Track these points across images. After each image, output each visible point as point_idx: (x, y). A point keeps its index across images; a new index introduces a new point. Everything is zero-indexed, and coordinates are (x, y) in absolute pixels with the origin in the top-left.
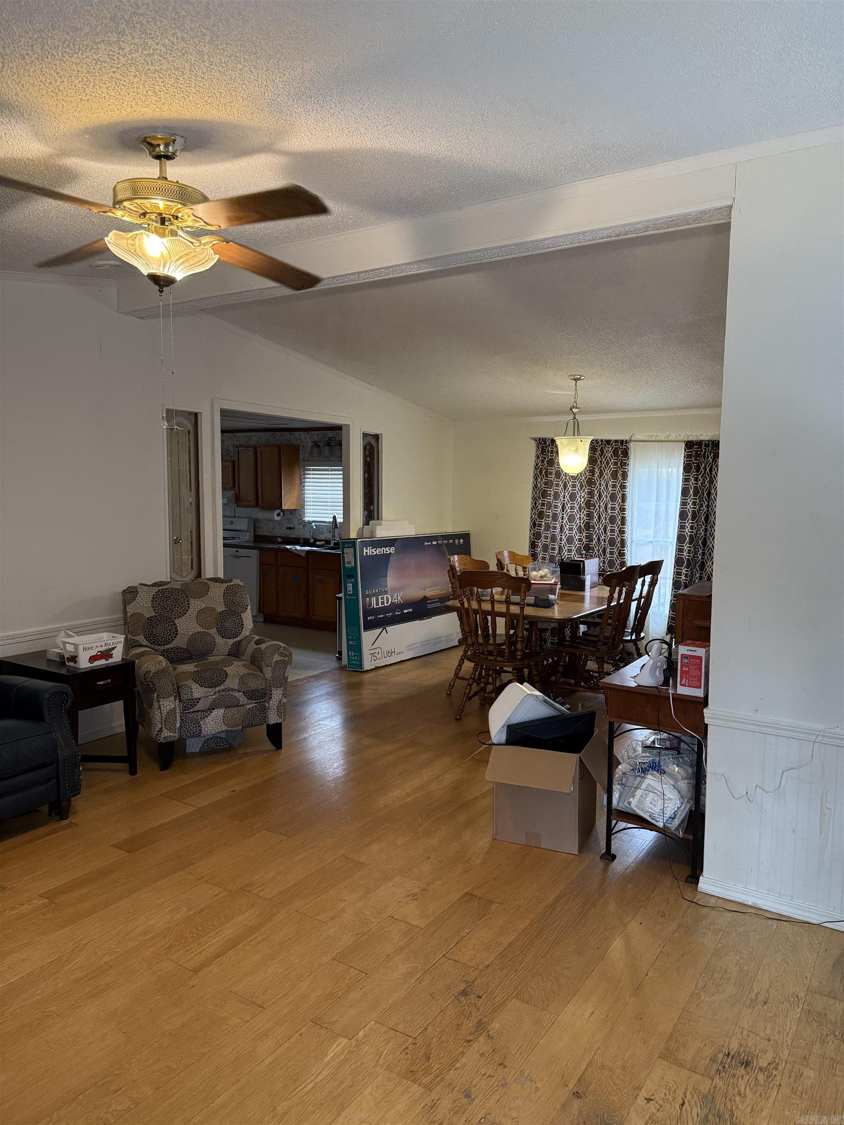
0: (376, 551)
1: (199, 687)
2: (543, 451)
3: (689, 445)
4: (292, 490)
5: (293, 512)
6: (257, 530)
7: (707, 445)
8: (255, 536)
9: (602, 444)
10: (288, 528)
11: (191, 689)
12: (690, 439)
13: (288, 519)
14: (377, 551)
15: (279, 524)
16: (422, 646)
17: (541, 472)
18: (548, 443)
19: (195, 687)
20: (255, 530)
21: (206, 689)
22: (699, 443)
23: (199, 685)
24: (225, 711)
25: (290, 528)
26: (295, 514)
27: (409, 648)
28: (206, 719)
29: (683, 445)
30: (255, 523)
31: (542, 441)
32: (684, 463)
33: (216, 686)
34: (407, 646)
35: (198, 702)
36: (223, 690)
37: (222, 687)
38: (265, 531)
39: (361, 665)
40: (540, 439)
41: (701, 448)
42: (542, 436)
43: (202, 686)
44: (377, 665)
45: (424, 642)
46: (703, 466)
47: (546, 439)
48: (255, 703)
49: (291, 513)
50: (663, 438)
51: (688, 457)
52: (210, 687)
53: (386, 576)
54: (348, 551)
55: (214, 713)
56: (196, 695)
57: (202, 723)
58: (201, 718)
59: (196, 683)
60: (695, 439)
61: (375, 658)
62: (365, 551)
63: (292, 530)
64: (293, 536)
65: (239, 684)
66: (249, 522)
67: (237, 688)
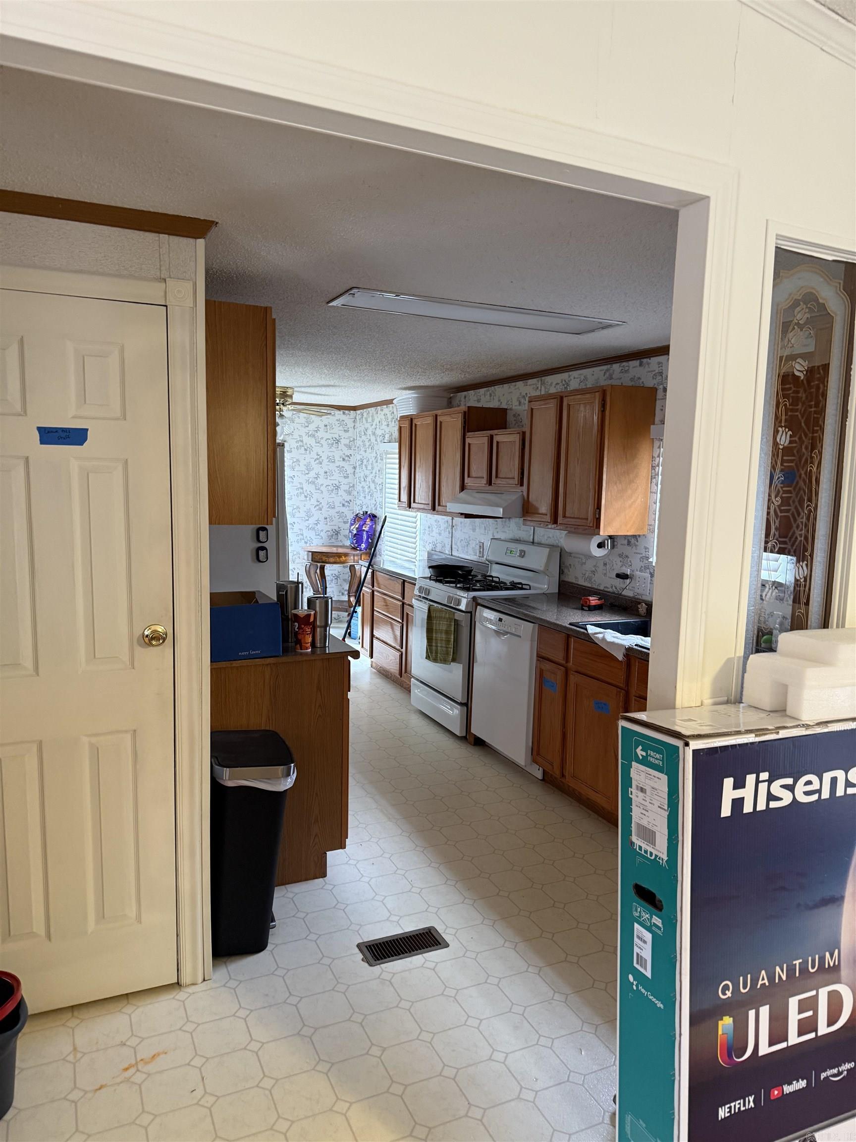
0: (791, 788)
4: (629, 492)
5: (633, 541)
6: (566, 571)
8: (562, 584)
10: (619, 576)
13: (620, 556)
14: (800, 788)
15: (605, 564)
20: (561, 572)
25: (623, 576)
26: (636, 546)
30: (563, 558)
38: (577, 576)
49: (629, 543)
54: (648, 784)
62: (729, 793)
63: (628, 581)
64: (628, 593)
66: (549, 557)
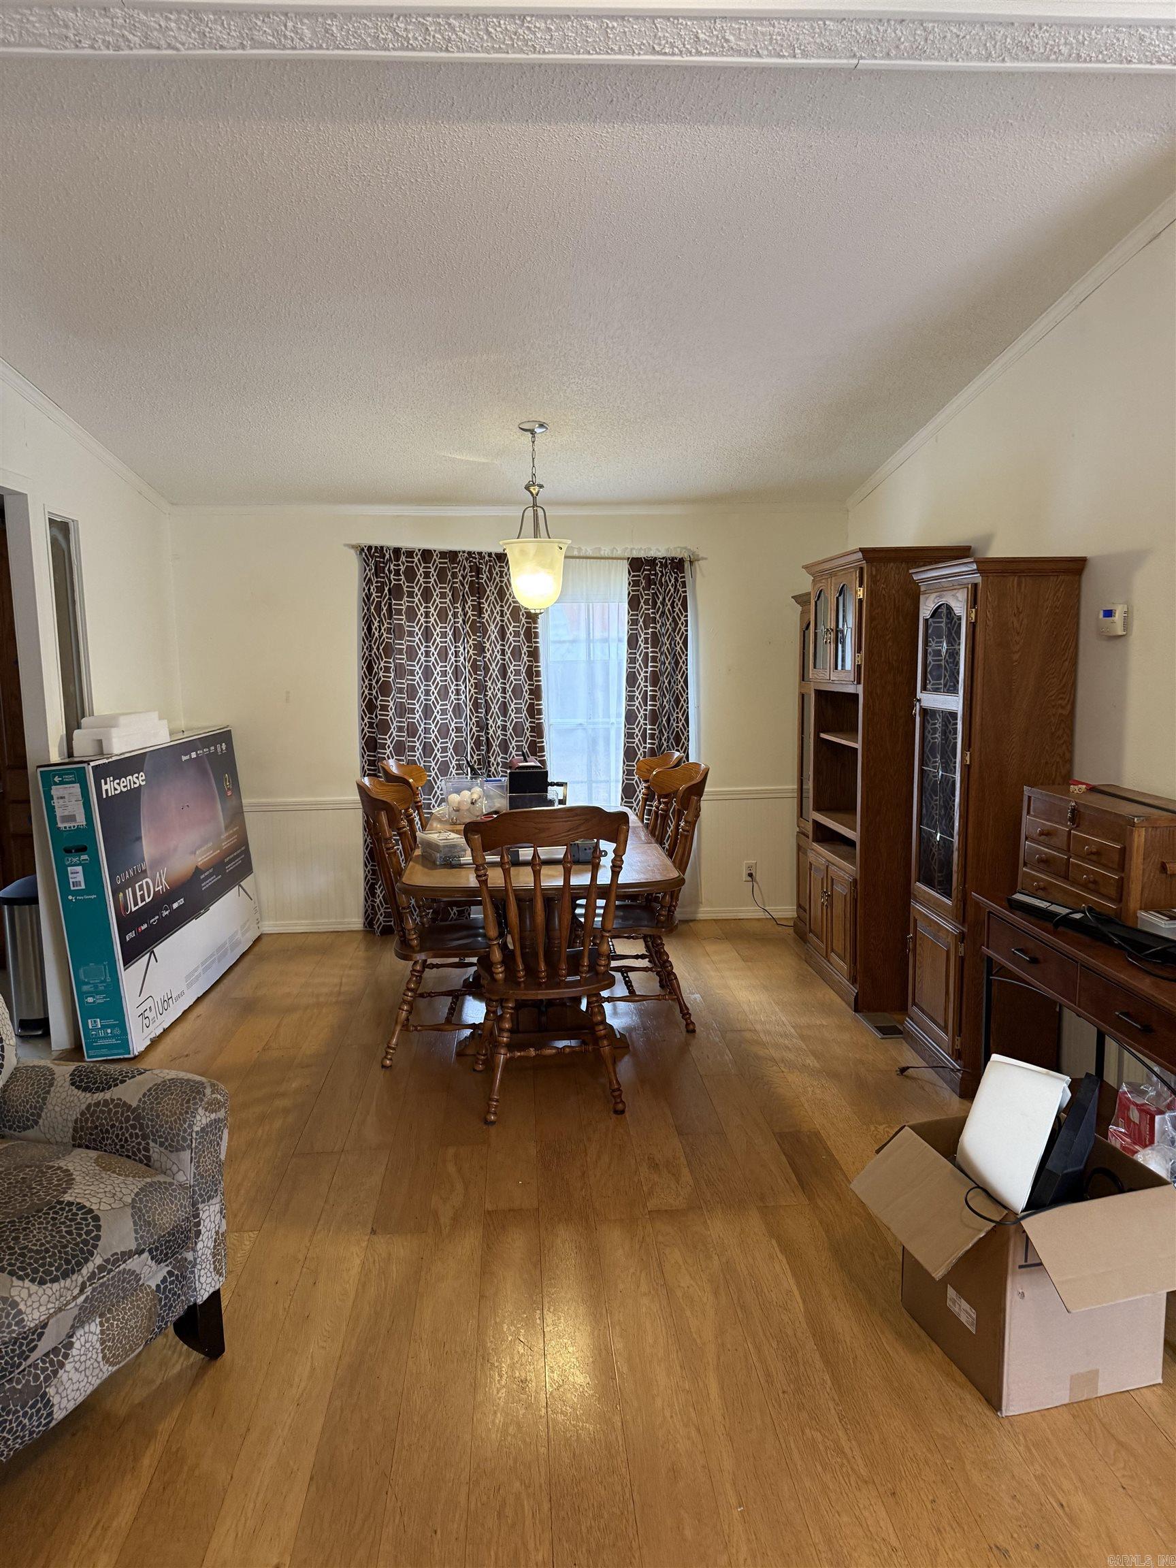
0: (119, 784)
1: (34, 1287)
2: (378, 571)
3: (636, 564)
7: (664, 565)
9: (490, 561)
11: (14, 1304)
12: (635, 554)
14: (122, 784)
16: (205, 970)
17: (378, 609)
18: (387, 556)
19: (24, 1294)
21: (56, 1286)
22: (652, 562)
23: (33, 1281)
24: (101, 1324)
27: (191, 981)
28: (61, 1372)
29: (625, 566)
31: (376, 551)
32: (629, 593)
33: (80, 1265)
34: (188, 977)
35: (41, 1335)
36: (101, 1268)
37: (98, 1261)
39: (125, 1044)
40: (370, 548)
41: (655, 570)
42: (376, 542)
43: (42, 1282)
44: (152, 1036)
45: (206, 960)
46: (661, 599)
47: (382, 547)
48: (167, 1266)
50: (590, 553)
51: (634, 583)
52: (65, 1275)
53: (140, 838)
54: (64, 792)
55: (77, 1345)
56: (33, 1317)
57: (51, 1391)
58: (47, 1379)
59: (20, 1278)
60: (642, 555)
61: (146, 1021)
62: (104, 787)
65: (136, 1232)
67: (133, 1247)
